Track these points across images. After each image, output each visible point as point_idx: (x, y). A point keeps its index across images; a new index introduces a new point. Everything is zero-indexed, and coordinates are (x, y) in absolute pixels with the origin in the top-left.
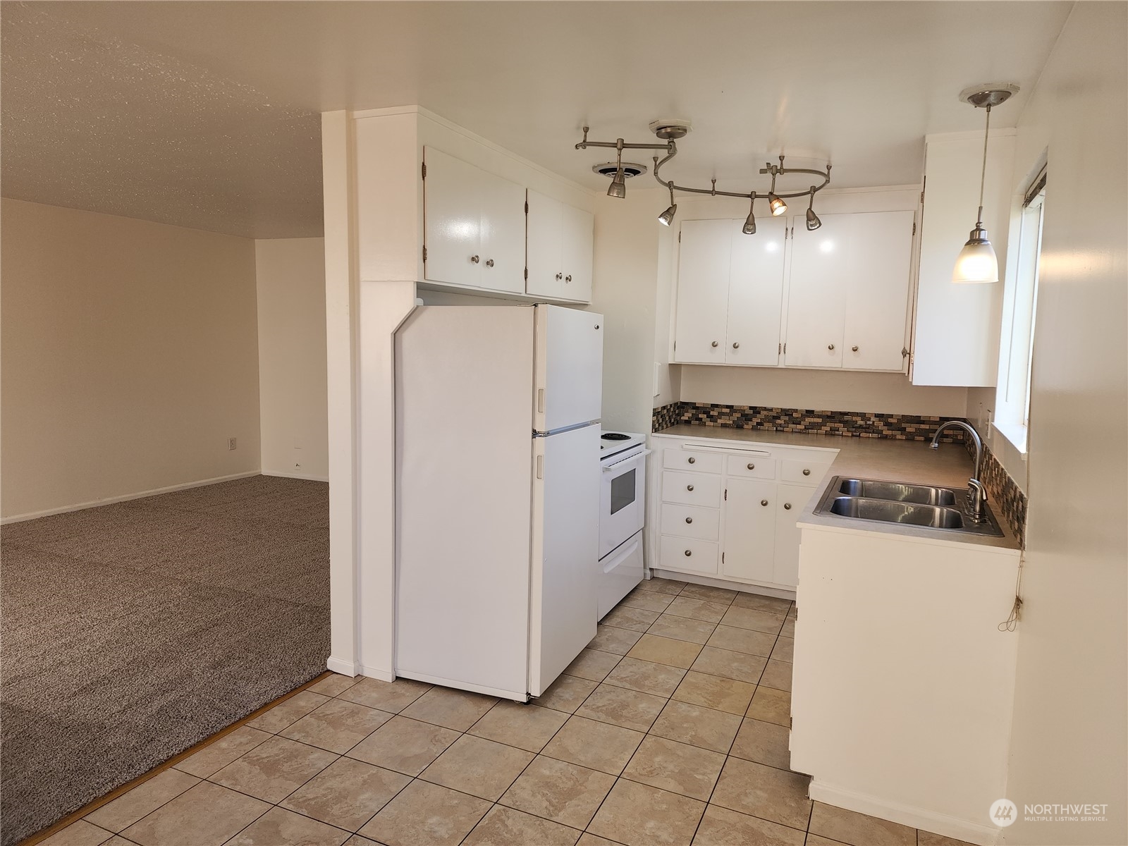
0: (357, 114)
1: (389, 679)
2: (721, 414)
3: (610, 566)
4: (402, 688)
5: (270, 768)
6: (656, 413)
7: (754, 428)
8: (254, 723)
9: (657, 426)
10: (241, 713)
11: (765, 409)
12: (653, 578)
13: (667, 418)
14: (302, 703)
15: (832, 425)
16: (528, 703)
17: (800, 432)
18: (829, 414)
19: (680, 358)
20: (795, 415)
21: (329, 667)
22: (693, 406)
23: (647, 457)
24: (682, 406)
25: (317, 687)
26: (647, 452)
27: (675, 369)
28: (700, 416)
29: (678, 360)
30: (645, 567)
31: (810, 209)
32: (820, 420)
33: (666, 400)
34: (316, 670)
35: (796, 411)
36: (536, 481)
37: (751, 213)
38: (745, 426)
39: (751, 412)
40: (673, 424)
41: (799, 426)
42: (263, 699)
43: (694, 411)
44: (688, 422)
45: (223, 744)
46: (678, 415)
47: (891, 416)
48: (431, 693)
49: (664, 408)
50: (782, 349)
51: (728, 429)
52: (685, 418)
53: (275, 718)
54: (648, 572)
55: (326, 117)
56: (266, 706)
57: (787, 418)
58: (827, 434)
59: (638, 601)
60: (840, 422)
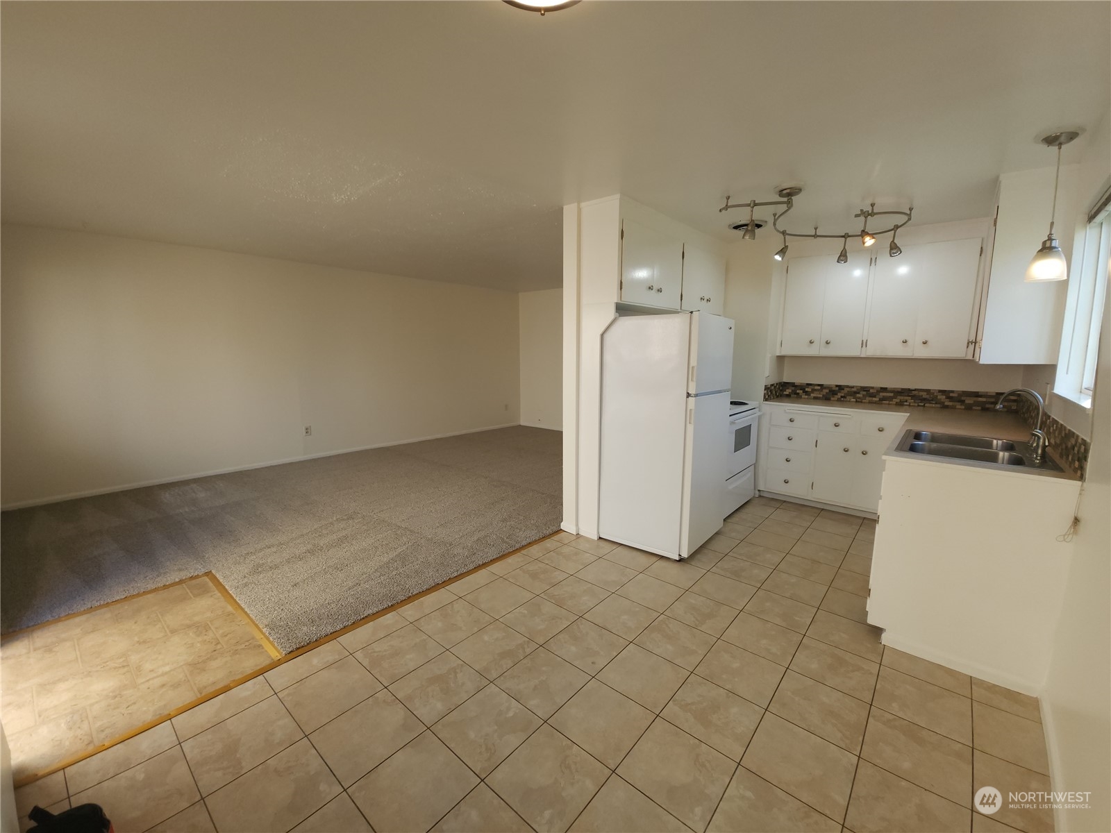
0: (583, 205)
1: (596, 538)
2: (813, 390)
3: (732, 485)
4: (602, 543)
5: (534, 576)
6: (766, 388)
7: (839, 400)
8: (524, 552)
9: (767, 397)
10: (518, 546)
11: (848, 387)
12: (760, 496)
13: (774, 392)
14: (548, 545)
15: (902, 398)
16: (679, 561)
17: (875, 403)
18: (900, 390)
19: (786, 351)
20: (871, 391)
21: (562, 528)
22: (793, 385)
23: (760, 418)
24: (785, 385)
25: (556, 537)
26: (759, 414)
27: (781, 359)
28: (798, 391)
29: (783, 353)
30: (755, 489)
31: (893, 241)
32: (892, 395)
33: (774, 380)
34: (555, 529)
35: (873, 388)
36: (688, 425)
37: (844, 248)
38: (832, 399)
39: (837, 388)
40: (778, 397)
41: (874, 399)
42: (528, 541)
43: (793, 388)
44: (788, 396)
45: (510, 560)
46: (781, 390)
47: (952, 392)
48: (620, 549)
49: (772, 385)
50: (864, 344)
51: (818, 400)
52: (787, 392)
53: (535, 550)
54: (757, 492)
55: (566, 208)
56: (530, 544)
57: (865, 393)
58: (897, 404)
59: (749, 509)
60: (909, 396)
